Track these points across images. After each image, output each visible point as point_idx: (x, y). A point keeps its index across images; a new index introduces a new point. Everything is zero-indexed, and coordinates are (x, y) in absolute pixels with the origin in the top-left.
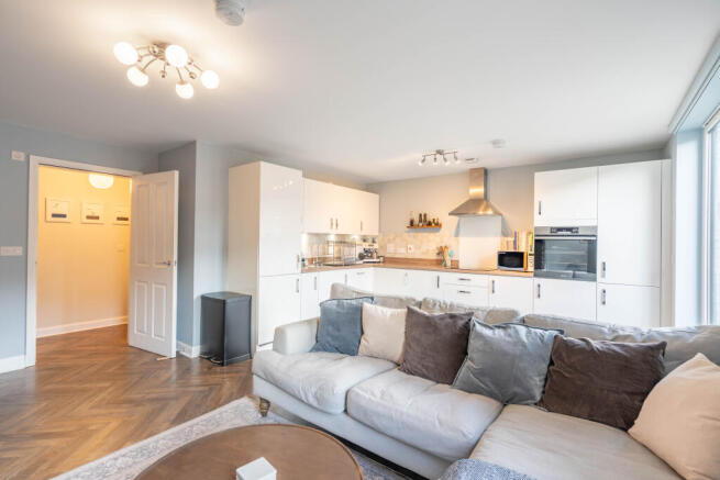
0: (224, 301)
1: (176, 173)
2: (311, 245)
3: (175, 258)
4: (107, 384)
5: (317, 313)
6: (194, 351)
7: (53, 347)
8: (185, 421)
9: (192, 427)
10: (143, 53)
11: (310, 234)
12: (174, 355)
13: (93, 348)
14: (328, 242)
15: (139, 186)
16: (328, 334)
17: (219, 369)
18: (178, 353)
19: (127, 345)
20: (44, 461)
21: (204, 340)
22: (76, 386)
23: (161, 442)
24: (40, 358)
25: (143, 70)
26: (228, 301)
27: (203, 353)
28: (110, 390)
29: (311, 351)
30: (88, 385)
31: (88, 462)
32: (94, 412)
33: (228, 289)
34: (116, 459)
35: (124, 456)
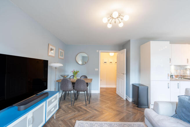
0: (138, 87)
1: (125, 49)
2: (176, 70)
3: (125, 73)
4: (109, 102)
5: (177, 100)
6: (130, 100)
7: (103, 90)
8: (123, 122)
9: (124, 124)
10: (109, 18)
11: (175, 65)
12: (125, 99)
13: (109, 92)
14: (186, 69)
15: (118, 54)
16: (183, 112)
17: (137, 108)
18: (126, 99)
19: (116, 93)
20: (94, 116)
21: (133, 97)
22: (104, 100)
23: (115, 125)
24: (101, 92)
25: (110, 23)
26: (140, 87)
27: (132, 101)
28: (109, 104)
29: (172, 117)
30: (106, 101)
31: (100, 121)
32: (105, 108)
33: (141, 83)
34: (105, 124)
35: (107, 124)
